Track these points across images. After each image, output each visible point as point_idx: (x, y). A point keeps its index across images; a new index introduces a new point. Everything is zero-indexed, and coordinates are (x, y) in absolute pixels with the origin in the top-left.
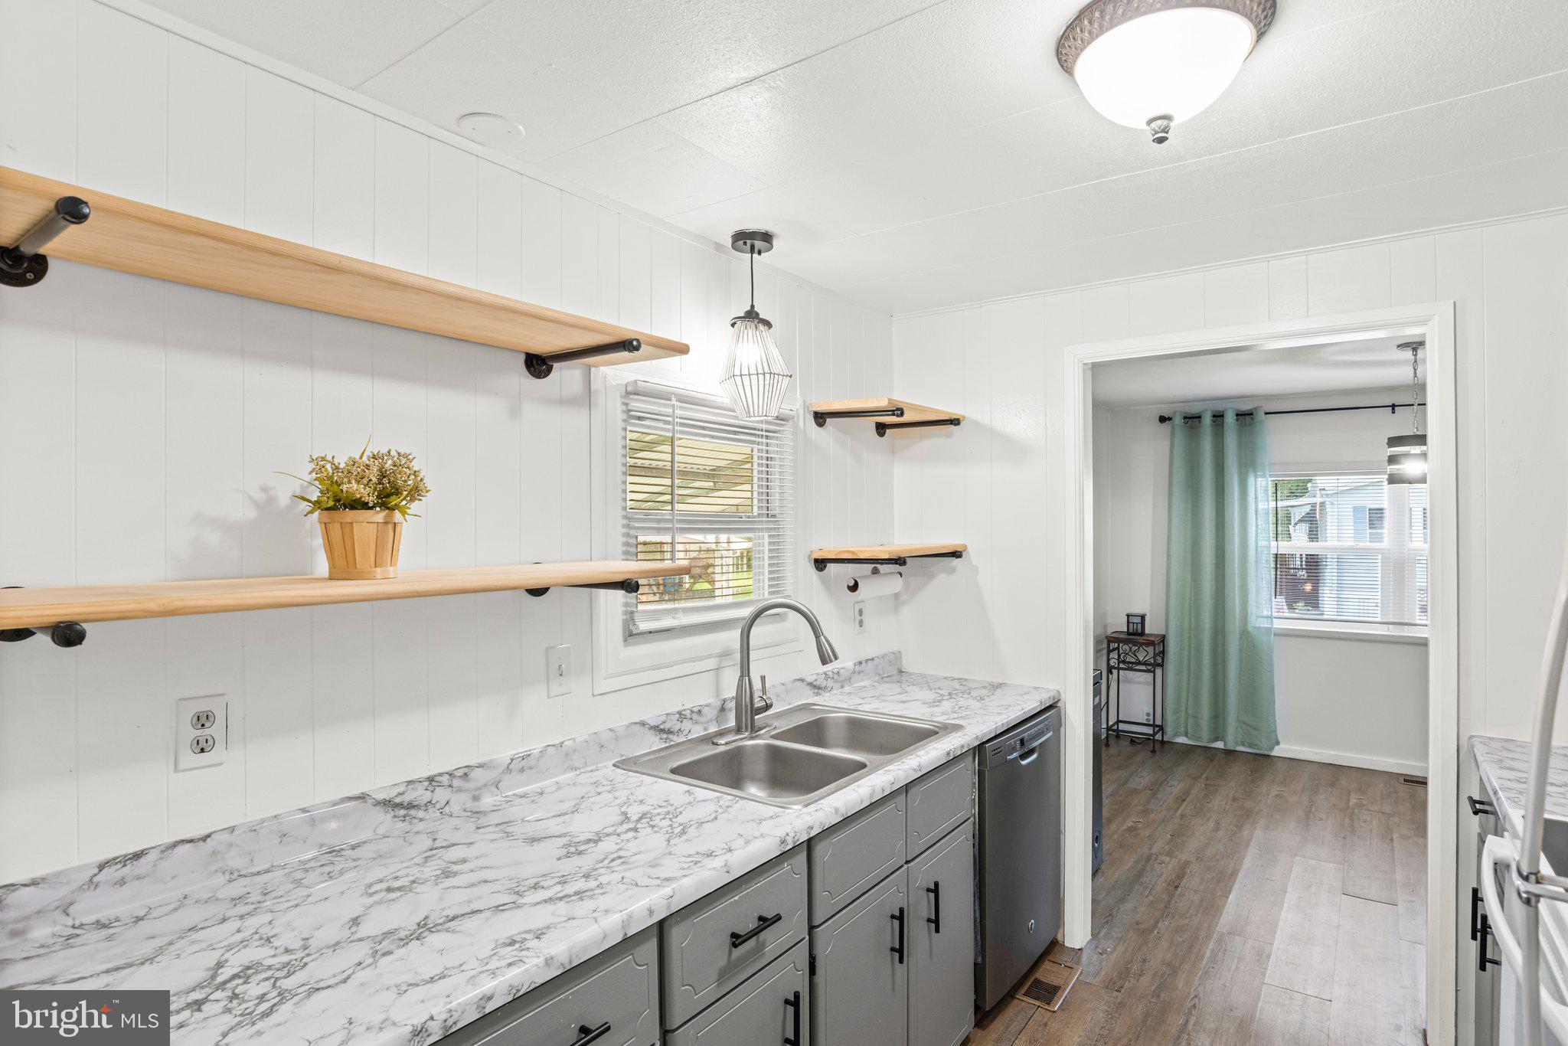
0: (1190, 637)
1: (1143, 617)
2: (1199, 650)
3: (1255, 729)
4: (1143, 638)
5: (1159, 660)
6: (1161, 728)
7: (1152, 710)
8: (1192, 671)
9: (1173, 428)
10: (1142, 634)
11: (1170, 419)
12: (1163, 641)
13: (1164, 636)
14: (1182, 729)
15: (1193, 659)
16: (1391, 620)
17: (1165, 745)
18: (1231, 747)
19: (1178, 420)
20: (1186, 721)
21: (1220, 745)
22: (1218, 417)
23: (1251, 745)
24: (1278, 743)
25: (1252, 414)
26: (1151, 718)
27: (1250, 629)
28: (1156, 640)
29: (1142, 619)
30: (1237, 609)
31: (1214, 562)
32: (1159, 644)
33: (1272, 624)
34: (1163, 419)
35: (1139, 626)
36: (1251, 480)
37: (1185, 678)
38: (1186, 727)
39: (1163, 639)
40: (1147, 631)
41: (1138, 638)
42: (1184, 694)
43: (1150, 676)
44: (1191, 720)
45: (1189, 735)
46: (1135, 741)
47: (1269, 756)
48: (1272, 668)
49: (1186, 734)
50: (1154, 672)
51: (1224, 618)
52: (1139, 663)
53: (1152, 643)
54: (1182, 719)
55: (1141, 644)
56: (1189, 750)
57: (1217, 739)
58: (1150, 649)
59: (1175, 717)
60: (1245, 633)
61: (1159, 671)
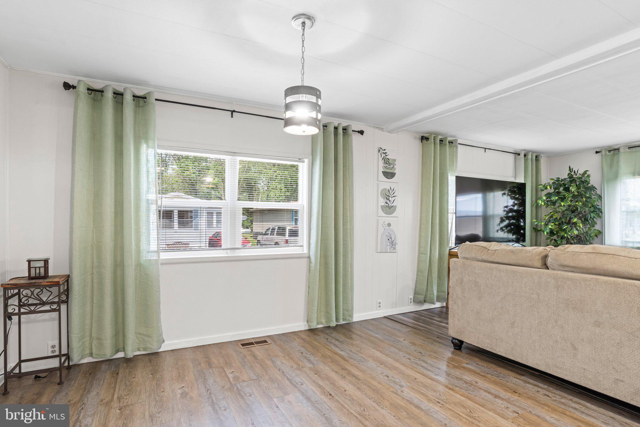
0: (92, 274)
1: (46, 261)
2: (101, 284)
3: (148, 336)
4: (46, 280)
5: (64, 298)
6: (68, 356)
7: (57, 342)
8: (95, 301)
9: (77, 96)
10: (46, 276)
11: (74, 87)
12: (67, 281)
13: (68, 276)
14: (87, 351)
15: (95, 292)
16: (229, 247)
17: (72, 370)
18: (130, 355)
19: (82, 89)
20: (91, 344)
21: (121, 355)
22: (118, 95)
23: (145, 349)
24: (164, 341)
25: (145, 98)
26: (57, 349)
27: (142, 262)
28: (61, 281)
29: (45, 264)
30: (133, 247)
31: (113, 210)
32: (63, 284)
33: (159, 257)
34: (67, 86)
35: (42, 270)
36: (144, 147)
37: (88, 309)
38: (91, 349)
39: (68, 278)
40: (51, 273)
41: (41, 281)
42: (88, 322)
43: (55, 314)
44: (95, 342)
45: (94, 355)
46: (39, 377)
47: (156, 354)
48: (159, 289)
49: (91, 355)
50: (59, 311)
51: (122, 255)
52: (44, 304)
53: (57, 284)
54: (87, 344)
55: (45, 287)
56: (94, 367)
57: (117, 351)
58: (55, 290)
59: (80, 343)
60: (139, 265)
61: (63, 307)
